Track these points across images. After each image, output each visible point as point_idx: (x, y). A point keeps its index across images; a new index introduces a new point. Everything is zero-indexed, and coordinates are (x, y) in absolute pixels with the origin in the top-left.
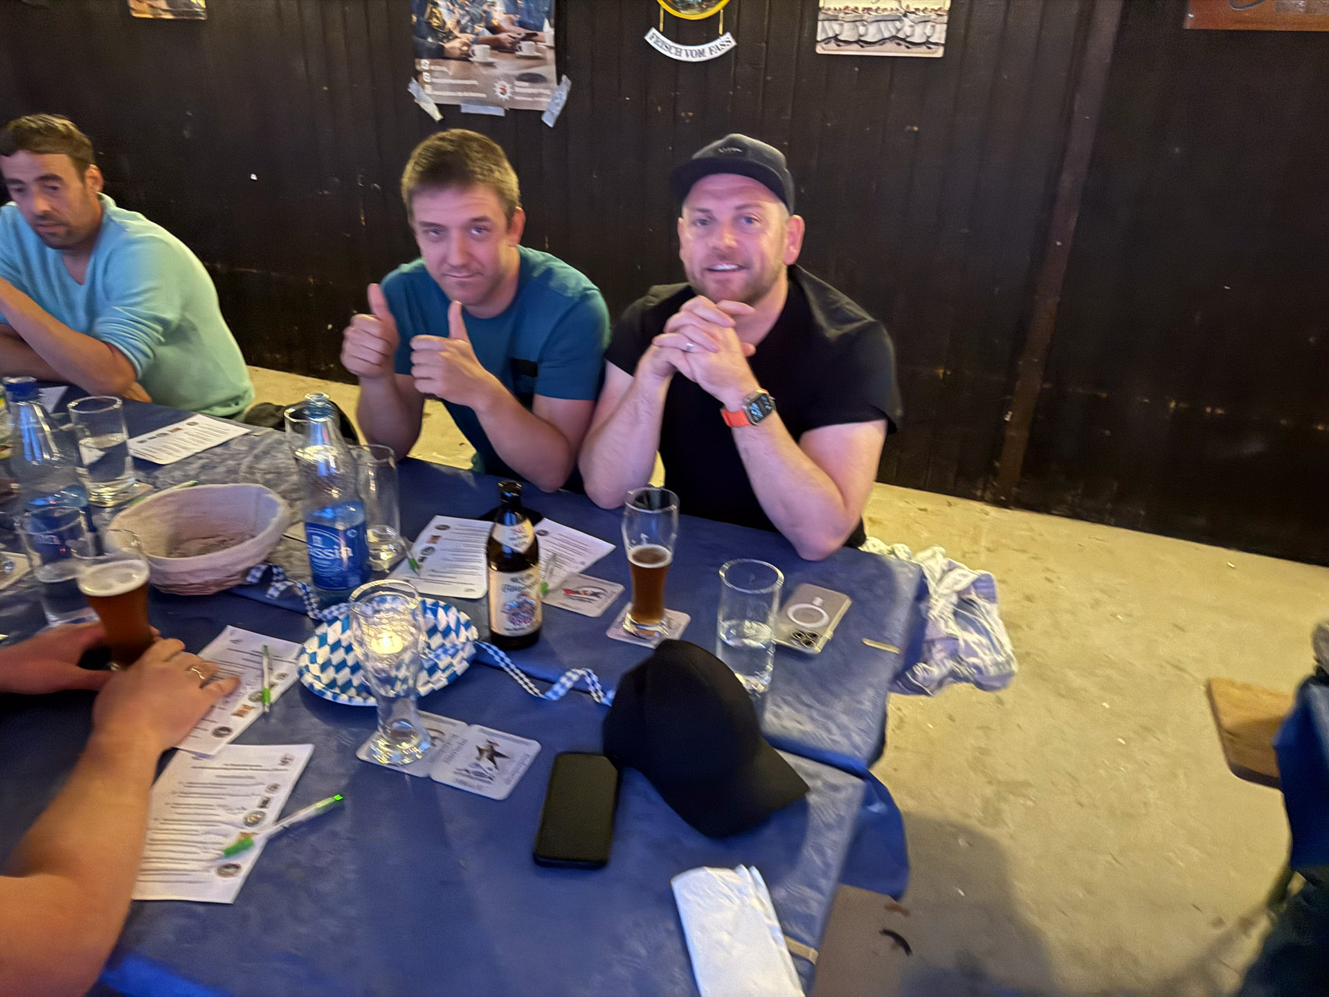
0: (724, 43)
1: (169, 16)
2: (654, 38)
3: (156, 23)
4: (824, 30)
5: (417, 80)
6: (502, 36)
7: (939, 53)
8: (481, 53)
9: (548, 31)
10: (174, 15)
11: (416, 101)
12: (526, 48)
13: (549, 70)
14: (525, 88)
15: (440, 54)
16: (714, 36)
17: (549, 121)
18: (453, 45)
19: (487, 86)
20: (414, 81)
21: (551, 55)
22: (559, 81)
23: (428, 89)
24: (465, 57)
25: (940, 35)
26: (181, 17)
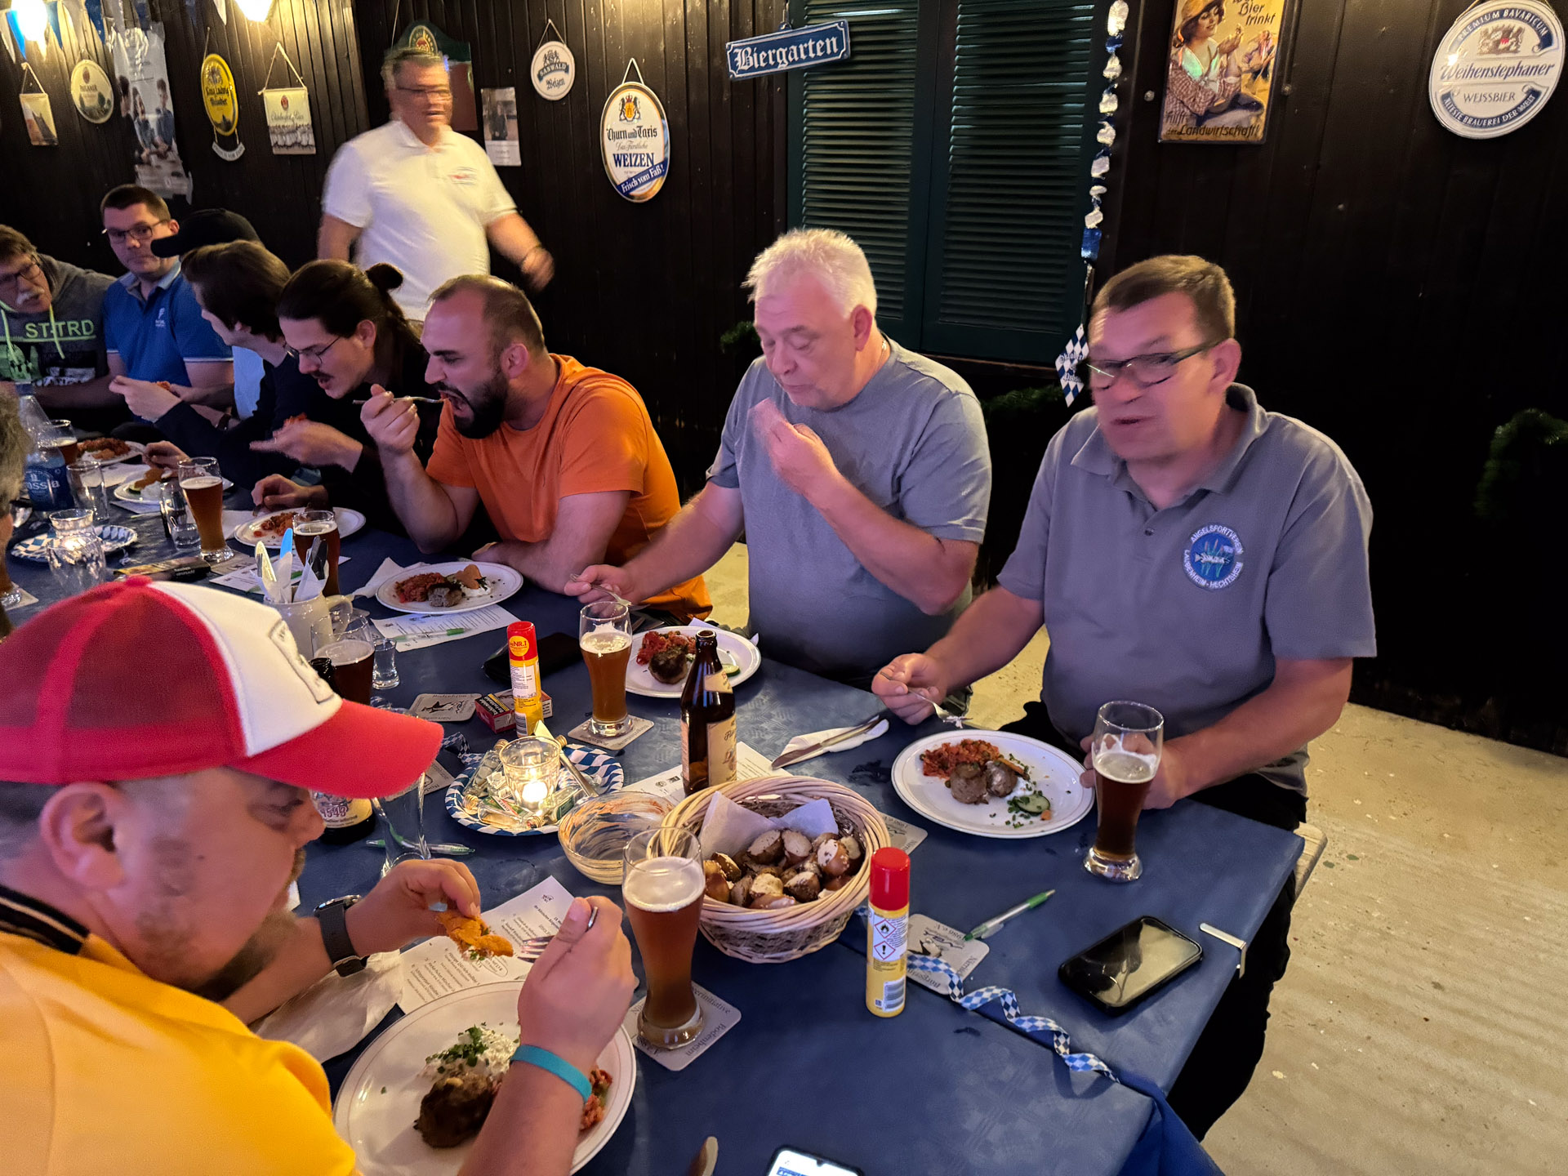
0: (240, 150)
1: (44, 144)
2: (216, 147)
3: (40, 147)
4: (274, 139)
6: (160, 149)
7: (314, 151)
8: (153, 158)
9: (174, 145)
12: (170, 154)
13: (180, 169)
14: (176, 181)
15: (141, 162)
16: (234, 147)
17: (189, 200)
18: (144, 155)
19: (162, 182)
21: (180, 162)
22: (187, 176)
24: (149, 163)
25: (312, 142)
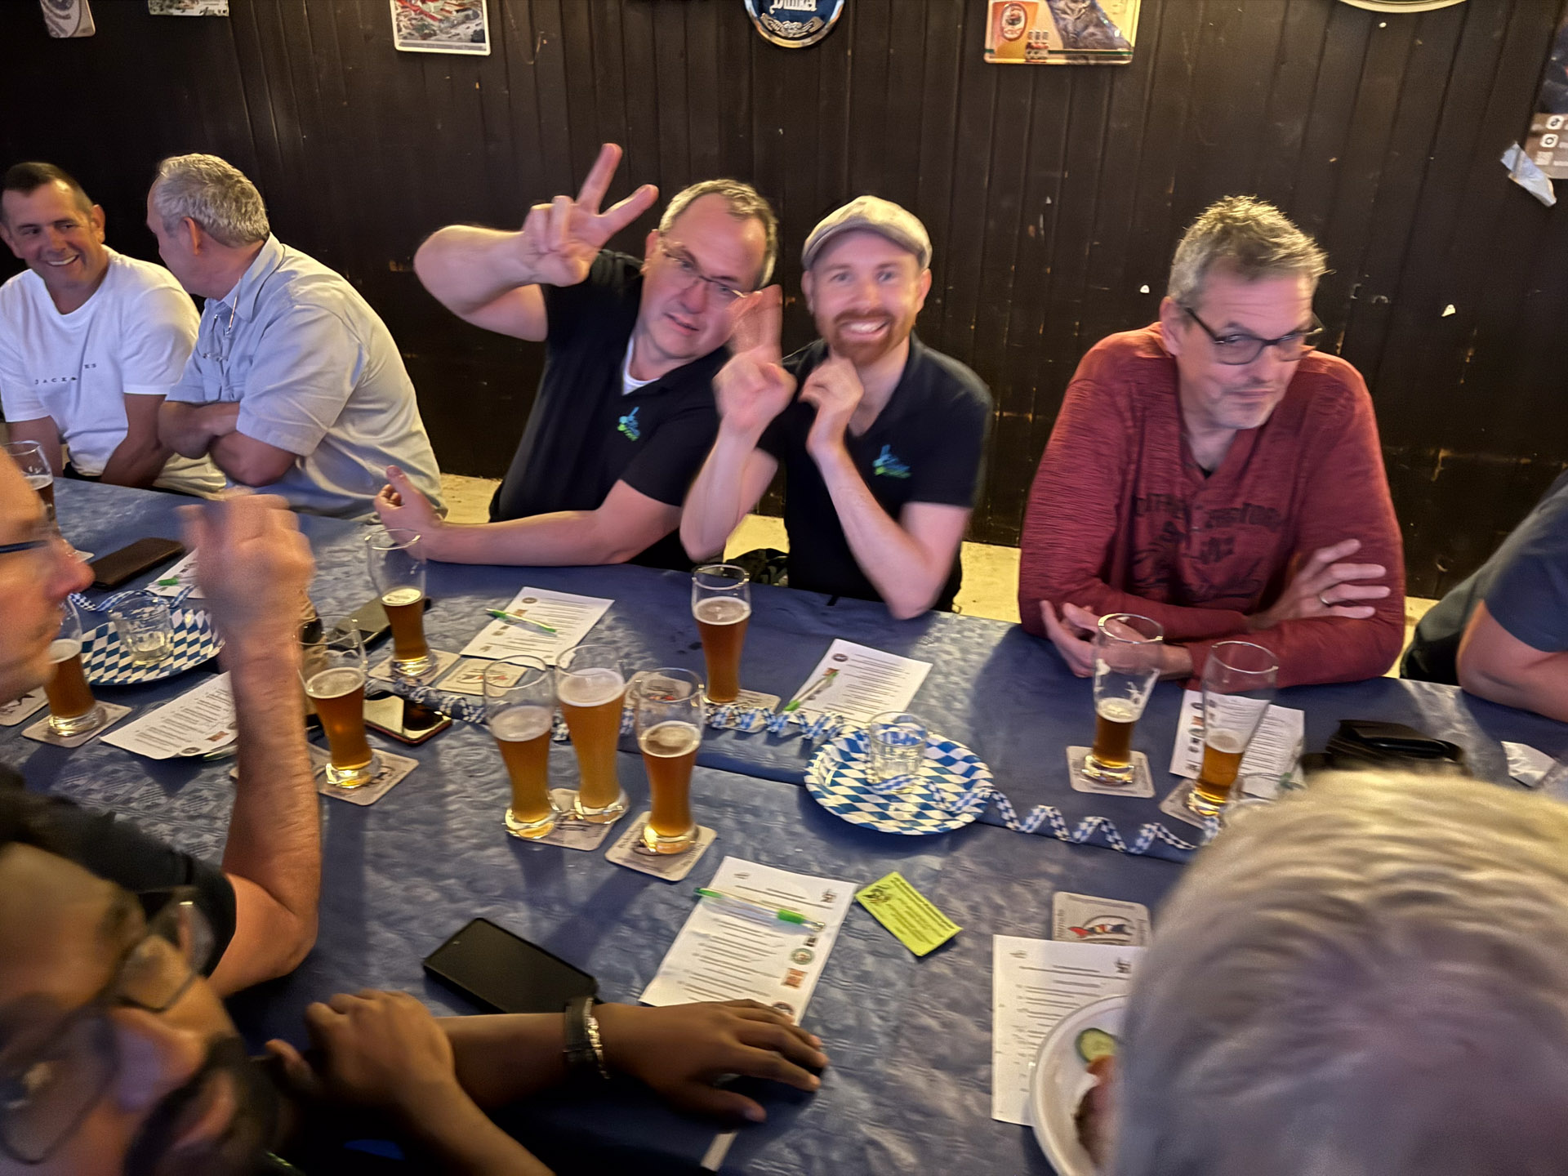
5: (1522, 146)
10: (1068, 58)
11: (1510, 176)
20: (1516, 146)
23: (1544, 159)
26: (1083, 62)
